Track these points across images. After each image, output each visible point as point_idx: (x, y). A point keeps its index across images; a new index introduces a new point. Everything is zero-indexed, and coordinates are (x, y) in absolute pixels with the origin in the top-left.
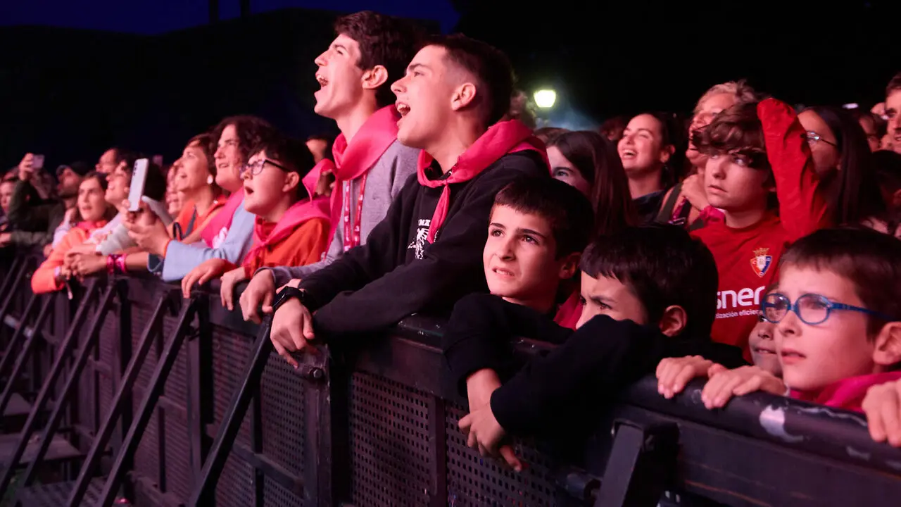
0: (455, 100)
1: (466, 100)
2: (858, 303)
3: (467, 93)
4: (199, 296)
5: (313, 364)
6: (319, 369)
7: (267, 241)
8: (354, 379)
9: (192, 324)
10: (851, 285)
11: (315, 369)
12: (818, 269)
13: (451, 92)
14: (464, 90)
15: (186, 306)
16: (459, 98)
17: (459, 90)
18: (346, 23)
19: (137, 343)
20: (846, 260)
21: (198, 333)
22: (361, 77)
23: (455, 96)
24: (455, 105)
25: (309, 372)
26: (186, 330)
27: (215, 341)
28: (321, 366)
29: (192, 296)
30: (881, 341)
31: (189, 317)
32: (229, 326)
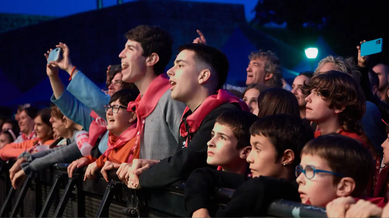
0: (200, 79)
1: (206, 79)
2: (329, 170)
3: (206, 74)
4: (77, 176)
5: (132, 208)
6: (134, 209)
7: (115, 146)
8: (150, 213)
9: (73, 192)
10: (325, 161)
11: (132, 210)
12: (312, 154)
13: (198, 74)
14: (205, 73)
15: (70, 181)
16: (202, 78)
17: (202, 73)
18: (131, 34)
19: (44, 203)
20: (324, 150)
21: (77, 196)
22: (145, 60)
23: (200, 77)
24: (201, 81)
25: (129, 211)
26: (70, 195)
27: (86, 201)
28: (135, 209)
29: (73, 176)
30: (340, 185)
31: (71, 188)
32: (93, 192)
